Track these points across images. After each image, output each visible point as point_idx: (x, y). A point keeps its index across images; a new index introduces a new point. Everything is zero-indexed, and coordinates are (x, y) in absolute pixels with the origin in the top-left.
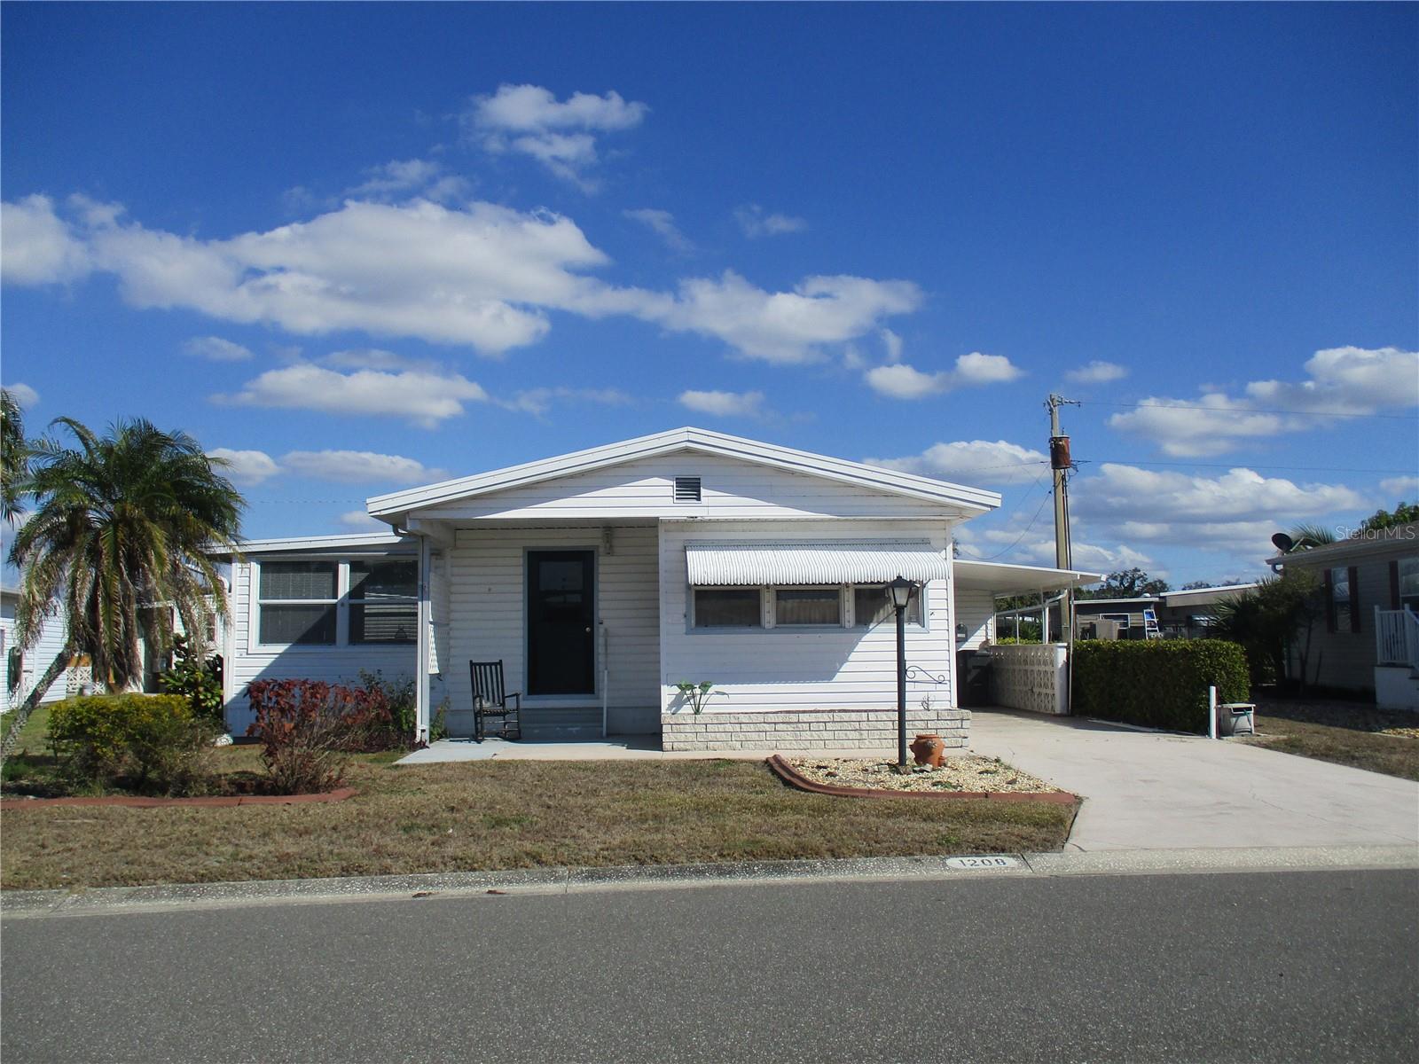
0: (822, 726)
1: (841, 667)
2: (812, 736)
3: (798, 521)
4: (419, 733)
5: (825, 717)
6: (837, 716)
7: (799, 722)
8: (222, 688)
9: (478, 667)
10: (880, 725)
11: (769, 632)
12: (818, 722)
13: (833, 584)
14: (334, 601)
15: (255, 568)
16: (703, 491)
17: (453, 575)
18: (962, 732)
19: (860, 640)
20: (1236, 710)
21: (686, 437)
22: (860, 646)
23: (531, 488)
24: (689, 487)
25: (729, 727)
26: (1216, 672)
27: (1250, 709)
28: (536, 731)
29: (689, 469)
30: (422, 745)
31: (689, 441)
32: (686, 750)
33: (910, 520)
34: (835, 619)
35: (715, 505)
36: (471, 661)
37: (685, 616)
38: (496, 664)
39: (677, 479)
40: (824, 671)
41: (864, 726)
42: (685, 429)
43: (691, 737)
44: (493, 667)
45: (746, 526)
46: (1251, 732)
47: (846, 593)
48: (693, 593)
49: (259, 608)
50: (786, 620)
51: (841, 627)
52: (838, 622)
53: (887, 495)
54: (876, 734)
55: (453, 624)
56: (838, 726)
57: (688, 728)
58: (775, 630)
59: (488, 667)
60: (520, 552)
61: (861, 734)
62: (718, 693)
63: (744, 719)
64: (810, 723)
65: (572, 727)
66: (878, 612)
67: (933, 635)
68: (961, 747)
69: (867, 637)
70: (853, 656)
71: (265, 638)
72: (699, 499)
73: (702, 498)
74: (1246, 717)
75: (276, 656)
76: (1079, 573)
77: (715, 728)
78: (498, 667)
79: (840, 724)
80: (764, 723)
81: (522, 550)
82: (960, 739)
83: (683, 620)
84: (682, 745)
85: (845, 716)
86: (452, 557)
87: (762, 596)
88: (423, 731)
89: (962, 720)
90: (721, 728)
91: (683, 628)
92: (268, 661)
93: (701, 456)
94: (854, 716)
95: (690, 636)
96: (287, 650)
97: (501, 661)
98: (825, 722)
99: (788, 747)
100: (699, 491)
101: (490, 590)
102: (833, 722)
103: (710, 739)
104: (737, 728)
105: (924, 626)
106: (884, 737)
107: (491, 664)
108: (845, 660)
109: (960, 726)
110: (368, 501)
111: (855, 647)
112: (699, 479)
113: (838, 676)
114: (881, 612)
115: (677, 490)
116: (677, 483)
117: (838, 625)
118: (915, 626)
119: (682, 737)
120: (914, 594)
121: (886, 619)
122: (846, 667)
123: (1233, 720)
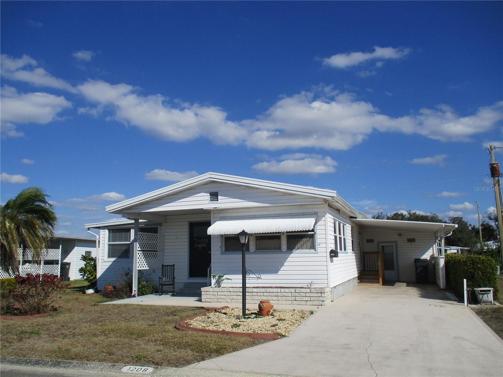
0: (262, 294)
1: (281, 268)
2: (258, 298)
4: (133, 291)
5: (263, 290)
6: (268, 290)
7: (253, 292)
8: (96, 273)
9: (165, 267)
10: (286, 294)
11: (252, 253)
12: (260, 292)
14: (130, 242)
15: (107, 231)
16: (219, 197)
17: (165, 232)
18: (321, 298)
19: (288, 257)
20: (481, 291)
21: (209, 176)
22: (289, 259)
23: (161, 200)
24: (214, 196)
25: (226, 293)
27: (490, 291)
29: (214, 190)
30: (134, 296)
31: (210, 178)
32: (210, 302)
33: (309, 205)
34: (278, 248)
35: (224, 202)
36: (162, 265)
37: (220, 247)
38: (172, 266)
39: (210, 193)
40: (275, 270)
41: (279, 294)
42: (209, 173)
43: (212, 297)
44: (171, 267)
45: (243, 210)
46: (491, 302)
47: (283, 237)
48: (224, 238)
49: (108, 245)
50: (260, 249)
51: (281, 251)
52: (280, 249)
54: (284, 298)
55: (165, 251)
56: (269, 294)
57: (211, 293)
58: (255, 253)
59: (169, 267)
60: (187, 223)
61: (278, 298)
62: (227, 278)
63: (231, 290)
64: (257, 292)
66: (297, 244)
67: (320, 254)
68: (321, 305)
69: (291, 255)
70: (286, 264)
71: (109, 257)
72: (218, 200)
73: (219, 200)
74: (486, 295)
75: (112, 262)
76: (444, 224)
77: (221, 293)
78: (173, 267)
79: (269, 293)
80: (239, 292)
81: (187, 222)
82: (321, 302)
83: (220, 249)
84: (209, 300)
85: (271, 290)
86: (165, 226)
87: (250, 239)
88: (135, 291)
89: (321, 293)
90: (223, 293)
91: (220, 252)
92: (110, 264)
93: (220, 183)
94: (275, 290)
95: (222, 255)
96: (115, 260)
97: (174, 264)
98: (263, 292)
99: (249, 302)
101: (177, 237)
102: (267, 292)
103: (219, 298)
104: (229, 293)
105: (315, 251)
106: (288, 299)
107: (170, 266)
108: (283, 265)
109: (320, 296)
111: (286, 260)
112: (218, 192)
113: (280, 272)
114: (299, 244)
115: (210, 197)
116: (210, 195)
117: (280, 250)
118: (312, 251)
119: (208, 297)
120: (312, 236)
121: (301, 248)
122: (283, 268)
123: (481, 296)
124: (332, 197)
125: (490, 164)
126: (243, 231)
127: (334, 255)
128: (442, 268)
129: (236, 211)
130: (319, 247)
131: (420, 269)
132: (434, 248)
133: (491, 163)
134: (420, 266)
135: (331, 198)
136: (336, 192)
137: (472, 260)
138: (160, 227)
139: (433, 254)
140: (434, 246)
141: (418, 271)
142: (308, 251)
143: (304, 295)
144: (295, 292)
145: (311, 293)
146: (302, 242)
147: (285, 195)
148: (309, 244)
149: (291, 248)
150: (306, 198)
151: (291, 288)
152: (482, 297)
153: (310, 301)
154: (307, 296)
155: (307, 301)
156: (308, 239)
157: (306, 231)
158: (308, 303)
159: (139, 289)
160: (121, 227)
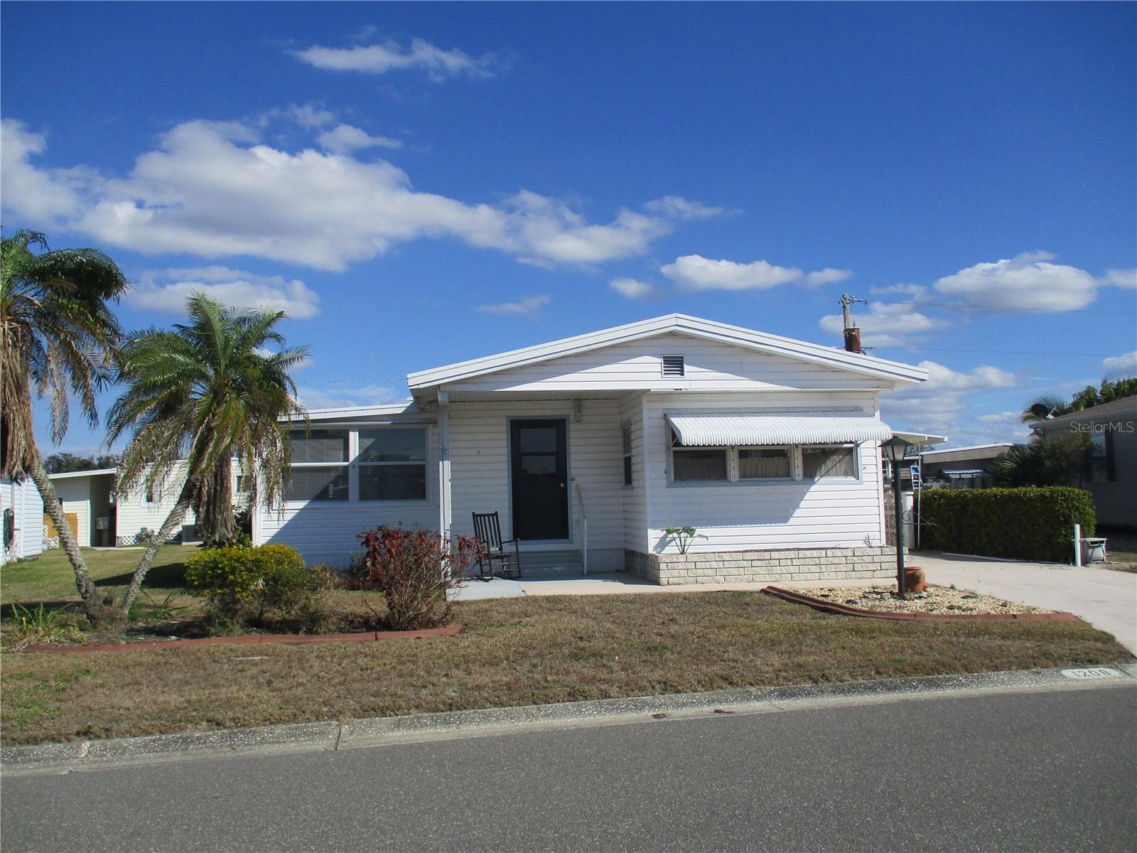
0: (789, 562)
1: (794, 512)
2: (781, 570)
3: (763, 392)
5: (792, 554)
6: (802, 554)
7: (771, 559)
8: (251, 540)
9: (479, 518)
10: (836, 560)
11: (735, 484)
12: (786, 559)
14: (346, 464)
16: (686, 368)
19: (808, 491)
20: (1092, 543)
21: (674, 322)
22: (808, 496)
24: (674, 364)
25: (714, 565)
26: (1072, 513)
27: (1102, 542)
29: (674, 352)
31: (677, 325)
32: (680, 584)
34: (787, 474)
35: (696, 379)
36: (473, 513)
37: (666, 472)
38: (493, 515)
39: (664, 357)
40: (781, 515)
41: (823, 561)
42: (674, 315)
43: (684, 573)
44: (491, 517)
45: (715, 397)
46: (1103, 560)
47: (796, 452)
48: (672, 452)
50: (747, 475)
51: (792, 480)
52: (789, 476)
56: (802, 562)
57: (680, 565)
58: (738, 484)
59: (486, 518)
60: (504, 421)
61: (821, 568)
62: (700, 536)
63: (726, 557)
64: (779, 559)
65: (557, 567)
66: (821, 466)
67: (865, 486)
69: (813, 488)
70: (803, 504)
71: (289, 497)
72: (682, 374)
73: (685, 374)
74: (1100, 548)
75: (297, 511)
76: (927, 435)
77: (703, 565)
78: (495, 517)
79: (803, 560)
80: (743, 560)
81: (505, 419)
83: (665, 476)
84: (676, 580)
85: (808, 553)
87: (728, 457)
90: (708, 565)
91: (664, 482)
92: (290, 516)
93: (684, 338)
94: (815, 553)
95: (670, 489)
96: (305, 506)
97: (496, 512)
98: (791, 559)
99: (763, 579)
100: (683, 367)
101: (479, 452)
102: (798, 558)
103: (699, 574)
104: (720, 564)
105: (858, 479)
106: (839, 570)
107: (489, 515)
108: (798, 507)
110: (409, 376)
111: (803, 497)
112: (682, 357)
113: (792, 521)
114: (823, 467)
115: (664, 367)
116: (664, 361)
117: (789, 479)
118: (851, 479)
119: (676, 573)
120: (850, 451)
121: (827, 474)
122: (798, 512)
123: (1090, 551)
126: (896, 437)
129: (697, 397)
130: (863, 471)
135: (921, 382)
138: (433, 427)
142: (843, 479)
143: (870, 559)
144: (854, 556)
145: (882, 555)
146: (829, 463)
147: (823, 371)
148: (842, 466)
149: (811, 472)
150: (862, 380)
151: (820, 549)
152: (1092, 552)
153: (881, 570)
154: (875, 561)
155: (874, 571)
156: (841, 457)
157: (841, 443)
158: (877, 574)
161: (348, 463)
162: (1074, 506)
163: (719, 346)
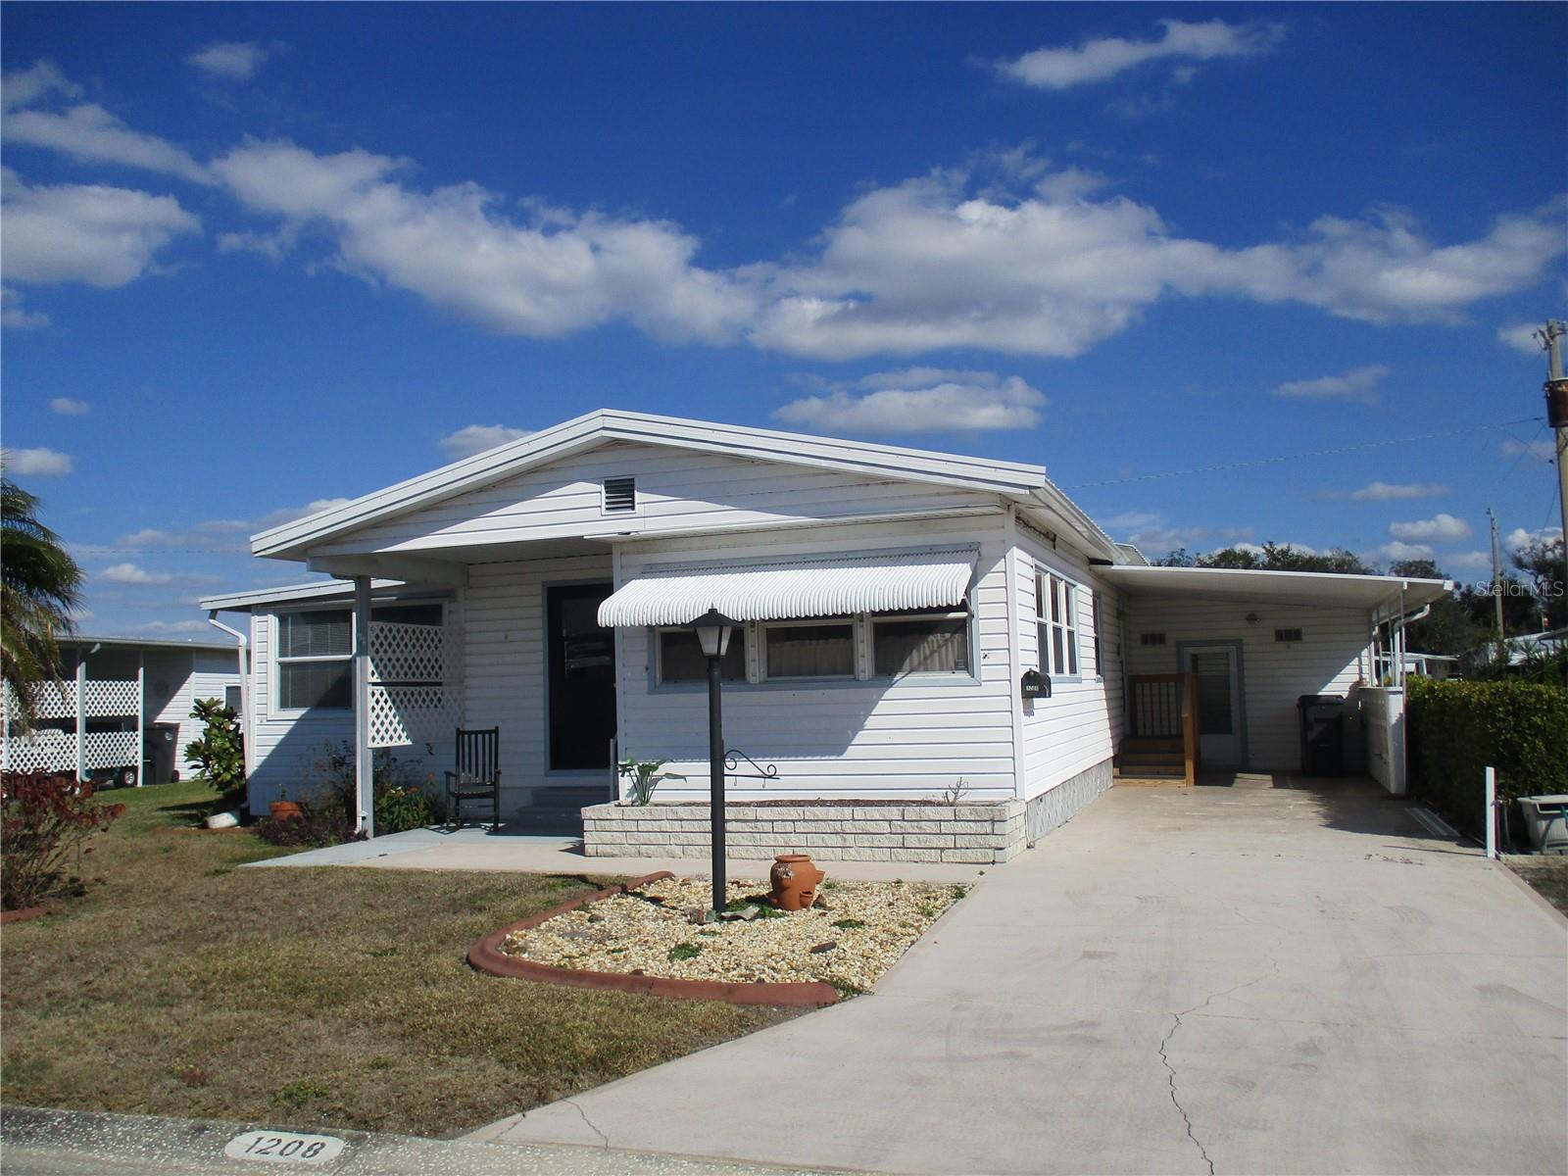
0: (789, 827)
1: (854, 736)
3: (778, 529)
4: (359, 821)
6: (810, 812)
7: (757, 820)
9: (466, 736)
10: (871, 827)
11: (755, 688)
12: (783, 821)
13: (807, 618)
14: (349, 656)
15: (273, 621)
16: (638, 496)
17: (466, 621)
18: (993, 841)
19: (879, 698)
20: (1544, 807)
21: (599, 423)
22: (881, 707)
23: (438, 509)
24: (621, 493)
25: (666, 826)
28: (539, 817)
29: (618, 472)
30: (363, 837)
31: (605, 428)
32: (612, 856)
33: (948, 517)
34: (846, 669)
35: (654, 514)
36: (458, 730)
37: (647, 669)
38: (490, 732)
39: (606, 482)
40: (832, 742)
41: (848, 827)
42: (599, 412)
43: (619, 837)
44: (487, 736)
47: (860, 630)
48: (658, 636)
49: (278, 667)
50: (778, 672)
51: (854, 679)
52: (851, 672)
53: (886, 482)
54: (866, 840)
55: (468, 682)
56: (812, 827)
57: (614, 826)
58: (763, 685)
59: (480, 736)
60: (538, 589)
61: (845, 840)
62: (668, 775)
63: (683, 813)
64: (772, 821)
66: (911, 653)
67: (987, 688)
68: (994, 862)
69: (890, 693)
70: (870, 722)
71: (285, 704)
72: (633, 508)
73: (637, 506)
75: (294, 722)
77: (649, 826)
78: (493, 735)
79: (814, 824)
81: (540, 587)
82: (990, 852)
83: (645, 674)
84: (608, 849)
85: (820, 812)
86: (466, 599)
87: (745, 633)
88: (364, 818)
89: (993, 821)
90: (656, 826)
91: (644, 685)
92: (286, 729)
93: (636, 447)
94: (833, 812)
95: (652, 696)
96: (303, 715)
97: (497, 728)
98: (793, 821)
99: (744, 854)
100: (633, 496)
101: (506, 637)
102: (804, 820)
103: (642, 841)
104: (677, 826)
105: (973, 677)
106: (877, 844)
107: (483, 733)
108: (861, 727)
109: (989, 831)
111: (872, 710)
112: (633, 479)
113: (851, 751)
114: (915, 653)
115: (607, 498)
116: (606, 488)
117: (851, 676)
118: (962, 676)
119: (607, 837)
120: (962, 627)
121: (925, 666)
122: (861, 737)
123: (1543, 824)
124: (1030, 487)
125: (1546, 385)
126: (712, 611)
127: (1036, 688)
128: (1395, 725)
129: (696, 542)
130: (986, 661)
131: (1318, 728)
132: (1365, 660)
133: (1551, 379)
134: (1318, 720)
135: (1028, 492)
136: (1043, 469)
137: (1513, 701)
138: (450, 602)
139: (1361, 679)
140: (1365, 653)
141: (1311, 736)
142: (947, 676)
143: (932, 827)
144: (904, 820)
145: (956, 820)
146: (925, 648)
147: (868, 485)
148: (951, 653)
149: (887, 669)
150: (938, 494)
151: (890, 803)
152: (1548, 827)
153: (955, 848)
154: (943, 831)
155: (942, 849)
156: (948, 635)
157: (940, 609)
158: (948, 855)
159: (378, 813)
160: (320, 606)
161: (351, 656)
162: (1532, 726)
163: (689, 456)
